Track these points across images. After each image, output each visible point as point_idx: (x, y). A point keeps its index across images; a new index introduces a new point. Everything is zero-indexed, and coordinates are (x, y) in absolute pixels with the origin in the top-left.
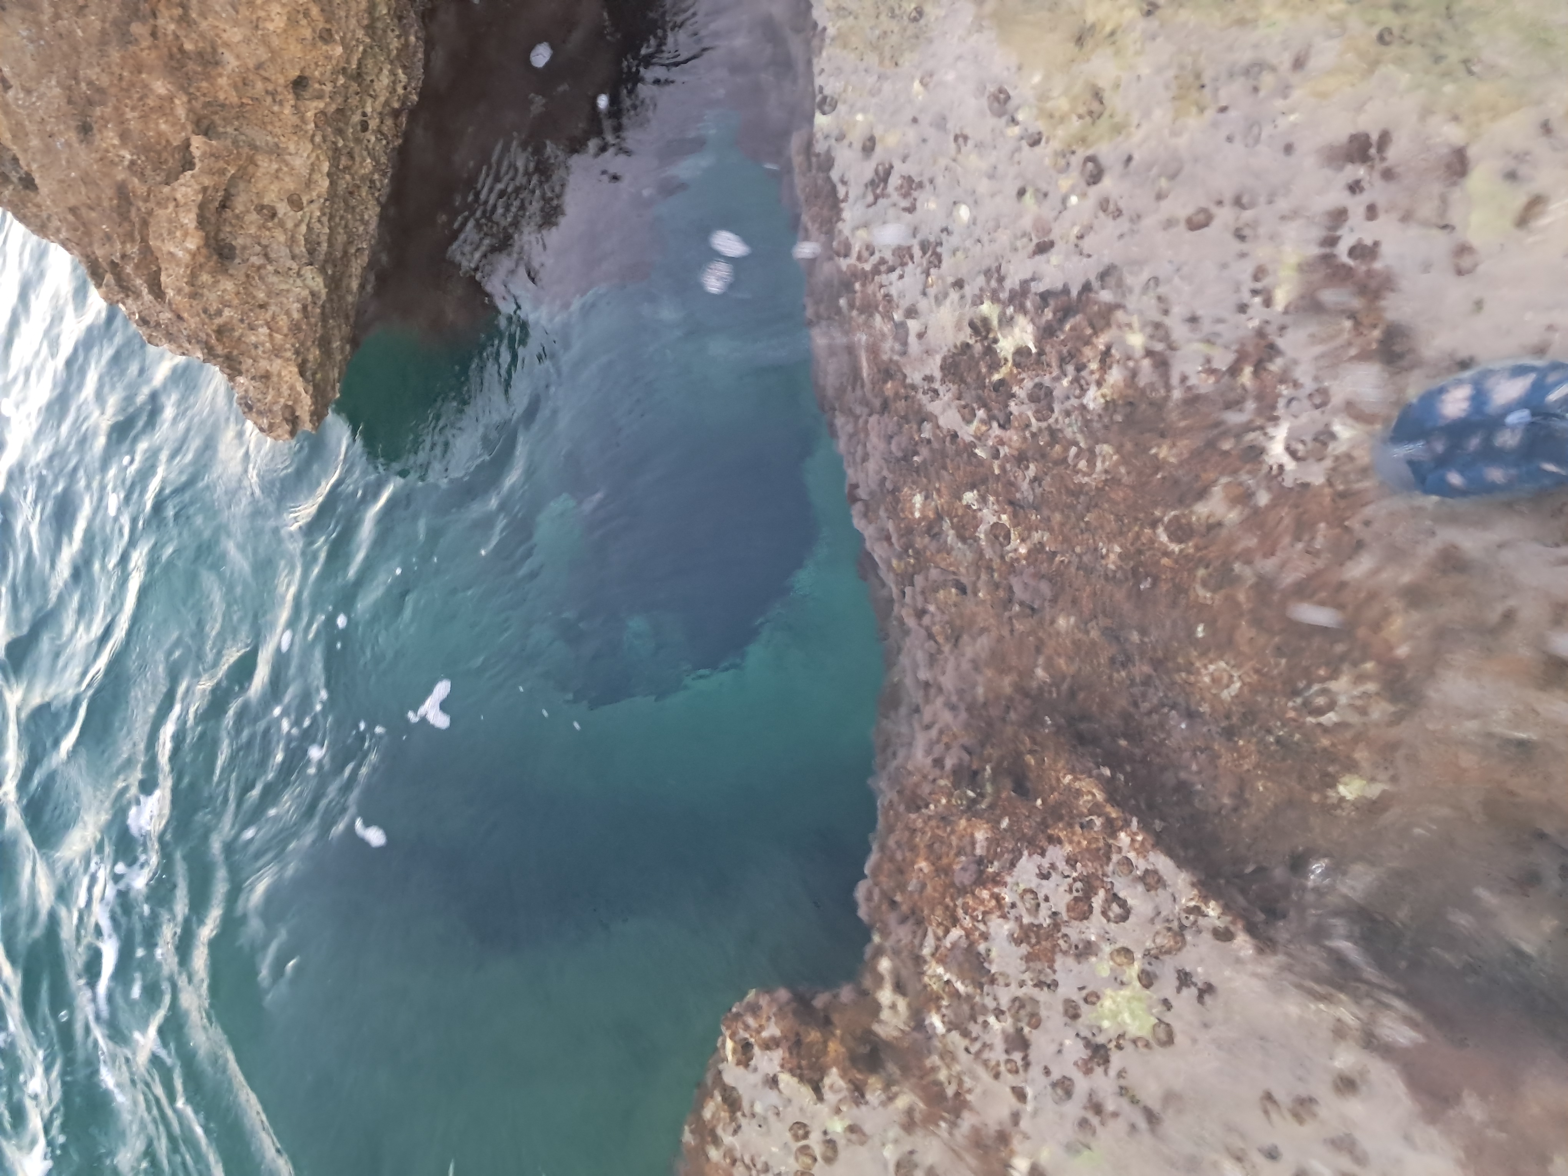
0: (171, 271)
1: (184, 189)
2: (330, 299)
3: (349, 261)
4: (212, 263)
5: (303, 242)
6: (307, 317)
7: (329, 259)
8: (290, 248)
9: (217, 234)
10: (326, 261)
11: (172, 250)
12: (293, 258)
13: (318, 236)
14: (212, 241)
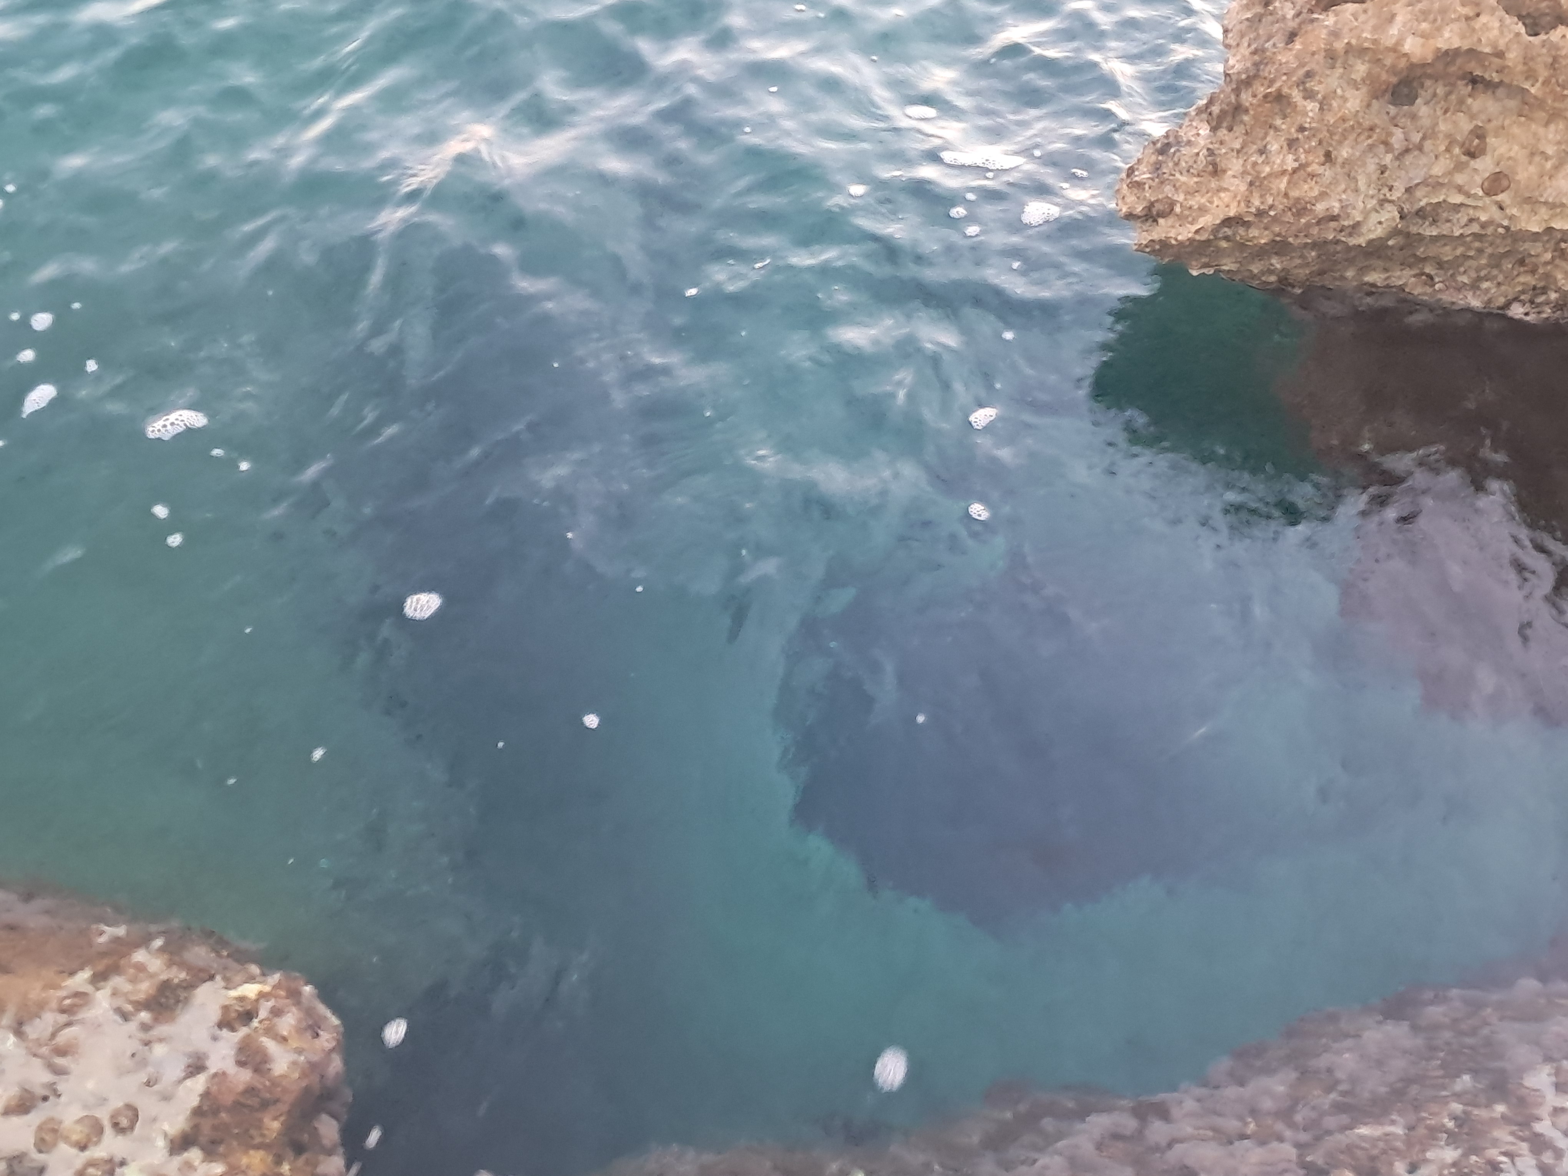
0: (1362, 18)
1: (1497, 24)
2: (1349, 249)
3: (1410, 266)
4: (1384, 76)
5: (1435, 200)
6: (1319, 223)
7: (1411, 240)
8: (1424, 183)
9: (1430, 77)
10: (1408, 235)
11: (1399, 19)
12: (1408, 190)
13: (1448, 221)
14: (1419, 72)
